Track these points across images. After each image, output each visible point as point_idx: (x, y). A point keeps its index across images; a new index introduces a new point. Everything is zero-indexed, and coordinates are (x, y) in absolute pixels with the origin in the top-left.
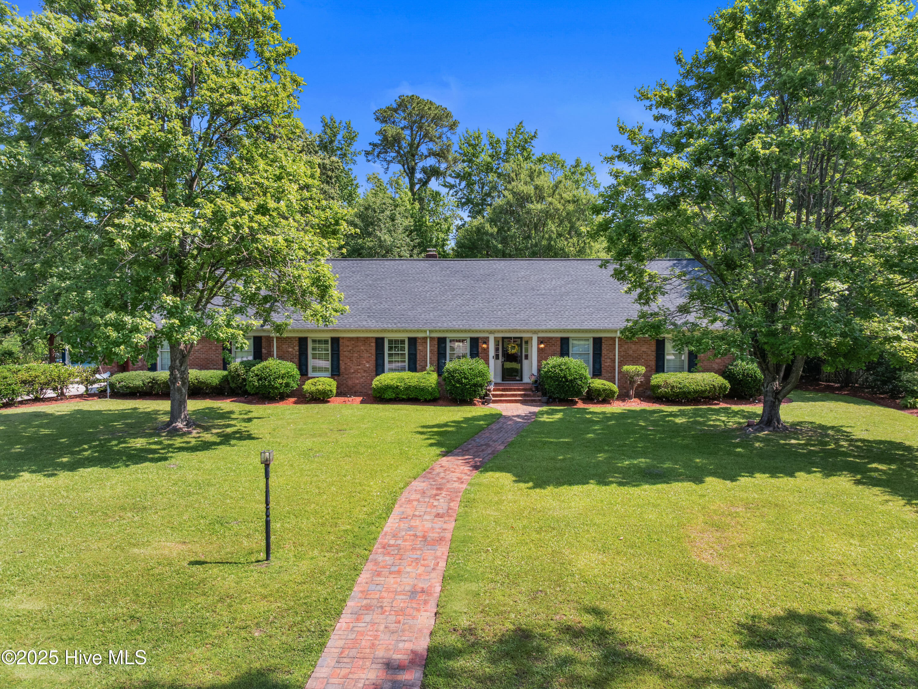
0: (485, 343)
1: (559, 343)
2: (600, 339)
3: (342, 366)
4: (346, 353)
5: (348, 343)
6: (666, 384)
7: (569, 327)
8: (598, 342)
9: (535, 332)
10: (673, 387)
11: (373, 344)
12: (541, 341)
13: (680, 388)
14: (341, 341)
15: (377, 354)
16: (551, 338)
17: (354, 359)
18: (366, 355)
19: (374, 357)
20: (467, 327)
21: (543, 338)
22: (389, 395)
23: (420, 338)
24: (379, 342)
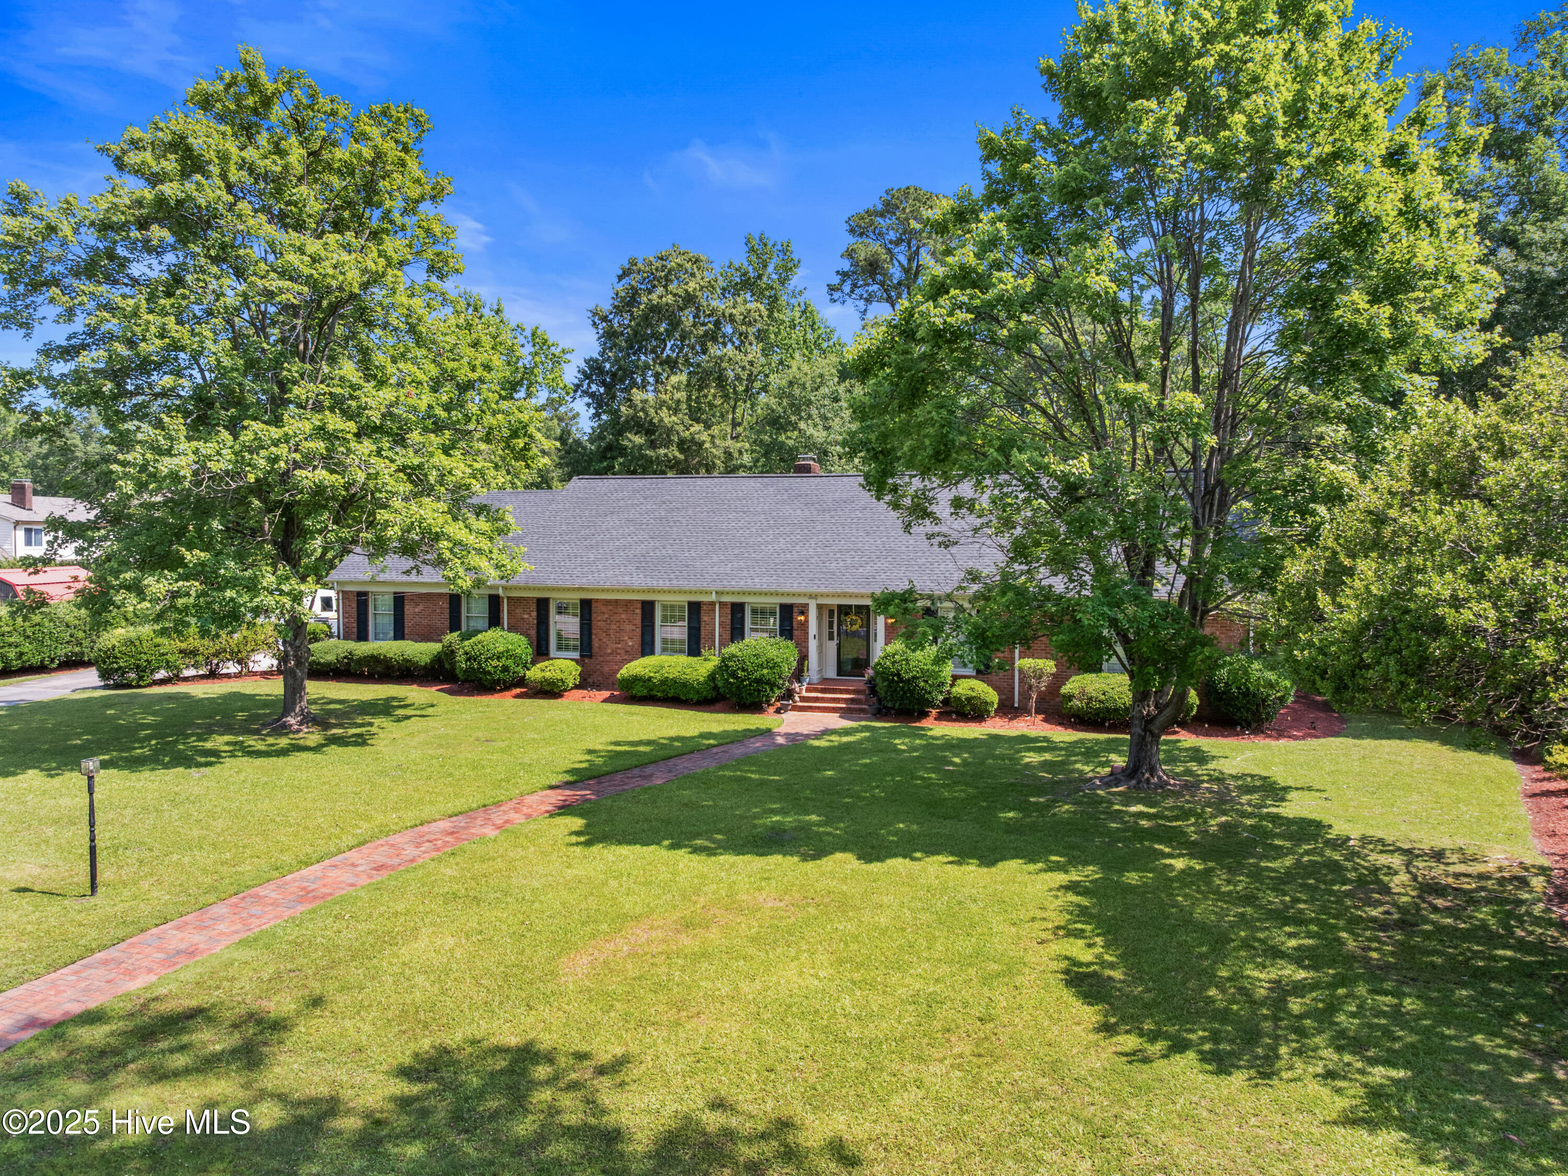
0: (802, 613)
3: (596, 644)
4: (601, 624)
5: (604, 609)
6: (1083, 695)
11: (639, 611)
13: (1101, 702)
14: (594, 605)
15: (643, 627)
17: (612, 632)
18: (628, 627)
19: (639, 631)
20: (773, 588)
22: (639, 690)
23: (705, 603)
24: (648, 608)
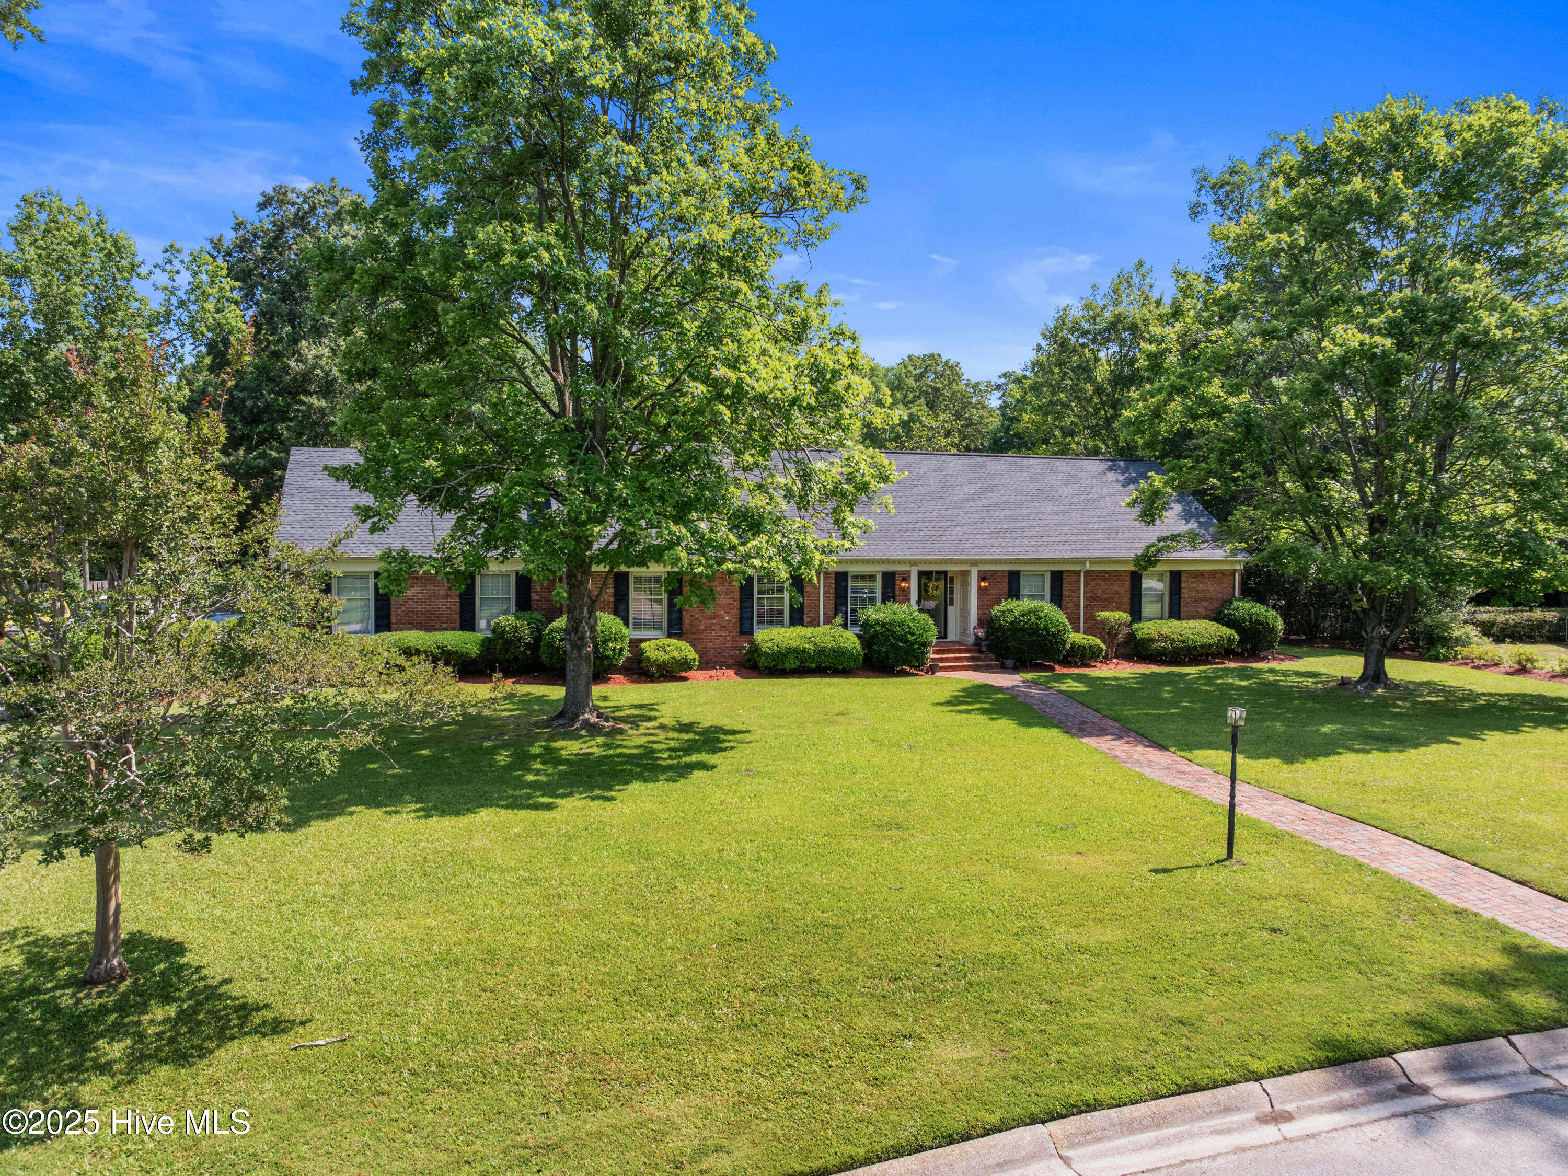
0: (904, 580)
1: (1006, 579)
2: (1060, 574)
3: (687, 620)
6: (1165, 639)
7: (1022, 556)
8: (1057, 578)
9: (975, 563)
10: (1173, 641)
12: (983, 577)
13: (1183, 642)
15: (742, 600)
16: (996, 572)
18: (724, 601)
19: (737, 605)
20: (879, 556)
21: (985, 572)
22: (791, 664)
24: (747, 579)
